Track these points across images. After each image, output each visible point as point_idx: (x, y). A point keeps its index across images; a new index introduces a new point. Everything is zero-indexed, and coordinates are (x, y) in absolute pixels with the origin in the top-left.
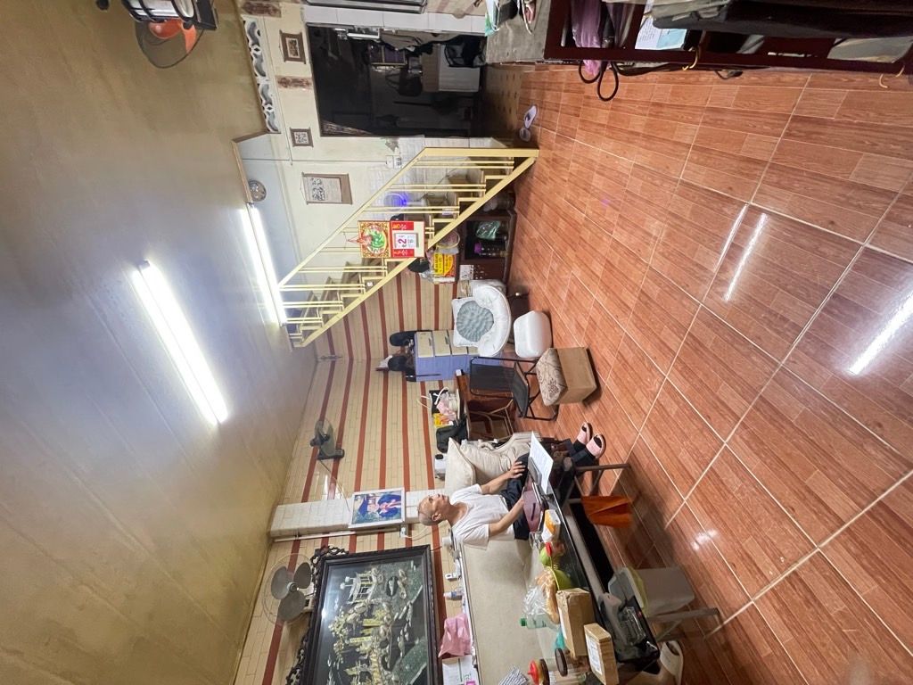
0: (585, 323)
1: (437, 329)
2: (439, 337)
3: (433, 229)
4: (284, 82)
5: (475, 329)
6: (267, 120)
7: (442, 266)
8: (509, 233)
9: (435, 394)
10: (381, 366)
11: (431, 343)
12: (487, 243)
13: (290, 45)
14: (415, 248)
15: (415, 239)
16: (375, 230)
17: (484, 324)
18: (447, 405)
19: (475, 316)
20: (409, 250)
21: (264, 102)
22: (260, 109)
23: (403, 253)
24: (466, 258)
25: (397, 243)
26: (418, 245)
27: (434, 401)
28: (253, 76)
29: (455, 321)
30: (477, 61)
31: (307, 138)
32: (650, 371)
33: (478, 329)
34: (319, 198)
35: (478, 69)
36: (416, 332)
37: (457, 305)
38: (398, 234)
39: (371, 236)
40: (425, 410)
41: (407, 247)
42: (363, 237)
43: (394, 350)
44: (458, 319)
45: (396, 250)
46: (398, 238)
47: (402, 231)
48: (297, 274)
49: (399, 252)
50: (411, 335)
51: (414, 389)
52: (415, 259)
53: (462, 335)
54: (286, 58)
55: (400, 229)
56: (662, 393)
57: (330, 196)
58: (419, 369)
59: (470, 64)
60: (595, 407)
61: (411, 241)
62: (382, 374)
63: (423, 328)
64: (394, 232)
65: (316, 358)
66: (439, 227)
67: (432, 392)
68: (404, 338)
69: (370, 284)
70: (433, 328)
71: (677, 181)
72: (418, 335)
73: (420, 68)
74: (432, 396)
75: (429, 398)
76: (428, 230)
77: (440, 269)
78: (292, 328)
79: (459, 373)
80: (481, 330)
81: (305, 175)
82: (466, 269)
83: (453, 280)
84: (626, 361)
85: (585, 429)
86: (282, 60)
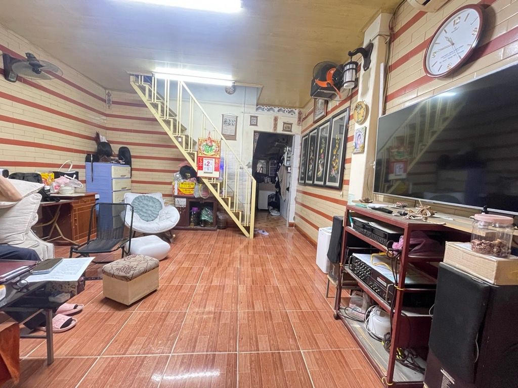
0: (175, 282)
1: (132, 182)
2: (126, 183)
3: (215, 183)
4: (276, 119)
5: (140, 208)
6: (261, 106)
7: (186, 187)
8: (206, 228)
9: (75, 176)
10: (101, 136)
11: (123, 177)
12: (199, 215)
13: (288, 126)
14: (203, 171)
15: (209, 171)
16: (215, 149)
17: (145, 215)
18: (66, 184)
19: (151, 208)
20: (202, 167)
21: (269, 108)
22: (266, 105)
23: (201, 164)
24: (190, 202)
25: (207, 161)
26: (205, 173)
27: (68, 175)
28: (278, 106)
29: (146, 195)
30: (271, 208)
31: (254, 123)
32: (168, 340)
33: (141, 210)
34: (225, 122)
35: (267, 209)
36: (131, 166)
37: (158, 196)
38: (212, 162)
39: (212, 146)
40: (58, 166)
41: (204, 166)
42: (211, 141)
43: (116, 149)
44: (147, 196)
45: (202, 160)
46: (210, 161)
47: (214, 165)
48: (190, 95)
49: (201, 161)
50: (128, 163)
51: (80, 159)
52: (196, 171)
53: (135, 199)
54: (284, 123)
55: (215, 164)
56: (155, 358)
57: (225, 128)
58: (99, 166)
59: (269, 204)
60: (105, 310)
61: (208, 169)
62: (94, 136)
63: (133, 172)
64: (214, 159)
65: (111, 89)
66: (215, 186)
67: (77, 173)
68: (126, 158)
69: (180, 140)
70: (133, 179)
71: (285, 309)
72: (128, 168)
73: (267, 183)
74: (74, 174)
75: (70, 170)
76: (214, 179)
77: (183, 186)
78: (148, 79)
79: (97, 196)
80: (141, 213)
81: (237, 117)
82: (183, 202)
83: (176, 194)
84: (165, 320)
85: (75, 308)
86: (284, 121)
